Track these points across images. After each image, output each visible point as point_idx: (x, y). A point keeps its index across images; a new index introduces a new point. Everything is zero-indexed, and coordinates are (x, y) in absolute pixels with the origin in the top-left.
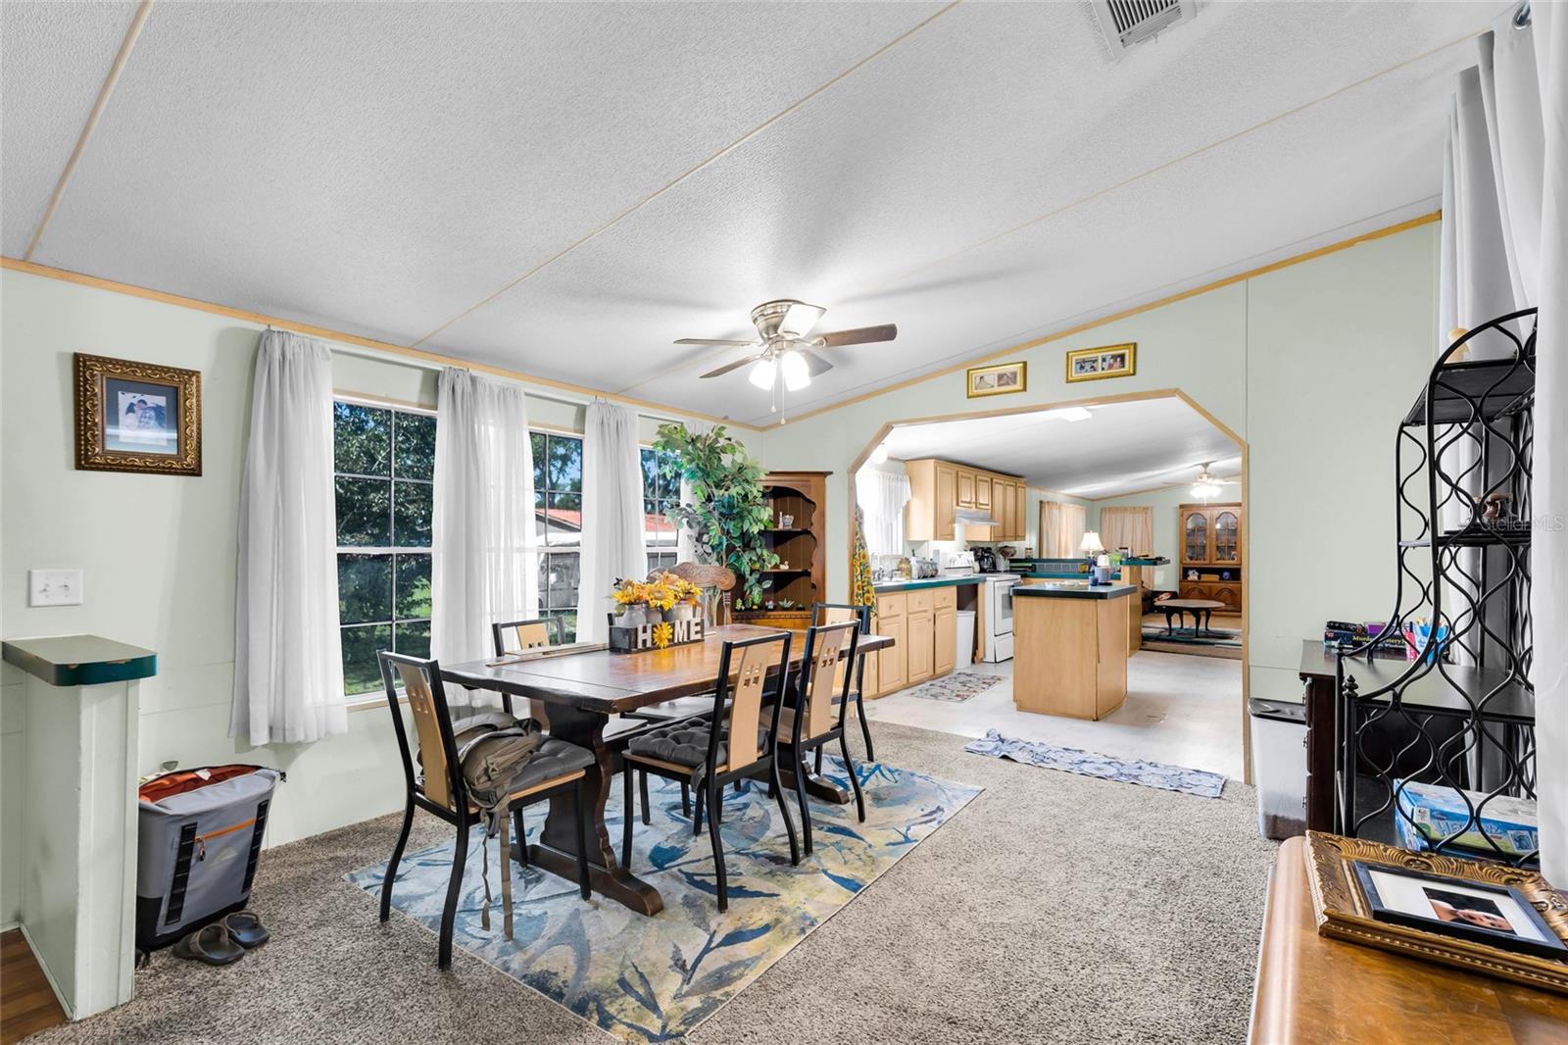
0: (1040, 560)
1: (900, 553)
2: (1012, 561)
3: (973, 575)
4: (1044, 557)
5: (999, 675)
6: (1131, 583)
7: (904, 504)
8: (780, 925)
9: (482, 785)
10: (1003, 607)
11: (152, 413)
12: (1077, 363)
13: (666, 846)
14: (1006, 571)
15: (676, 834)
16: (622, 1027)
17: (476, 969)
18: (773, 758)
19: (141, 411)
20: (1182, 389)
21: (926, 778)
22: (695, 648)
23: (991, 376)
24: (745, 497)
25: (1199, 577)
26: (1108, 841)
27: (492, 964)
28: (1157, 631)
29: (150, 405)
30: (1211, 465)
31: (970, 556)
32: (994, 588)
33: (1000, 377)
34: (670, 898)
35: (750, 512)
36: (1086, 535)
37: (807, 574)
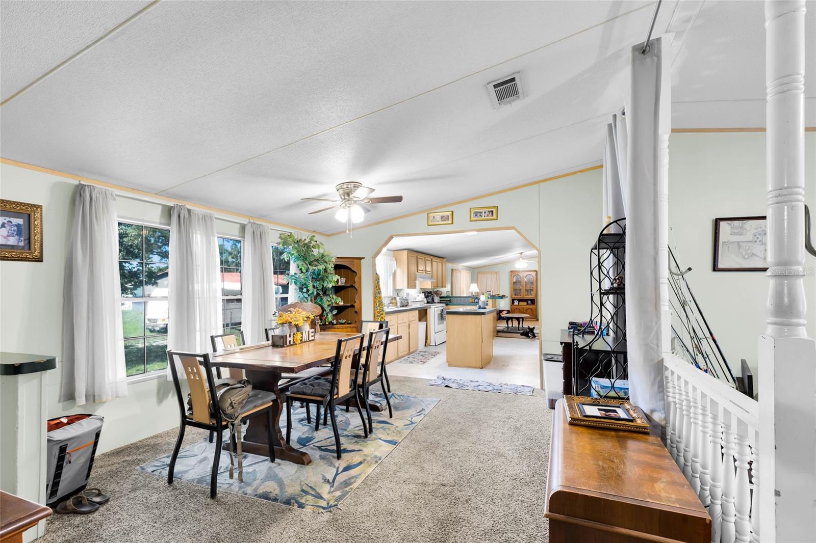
0: (452, 297)
1: (392, 295)
2: (441, 297)
3: (423, 305)
4: (454, 295)
5: (437, 351)
6: (492, 307)
7: (394, 271)
8: (366, 462)
9: (229, 411)
10: (439, 320)
11: (15, 228)
12: (474, 213)
13: (304, 436)
14: (438, 303)
15: (307, 431)
16: (309, 507)
17: (230, 496)
18: (356, 391)
19: (9, 227)
20: (515, 227)
21: (415, 397)
22: (311, 344)
23: (438, 216)
24: (325, 270)
25: (519, 303)
26: (492, 415)
27: (238, 493)
28: (503, 328)
29: (14, 223)
30: (523, 254)
31: (422, 296)
32: (434, 310)
33: (442, 217)
34: (313, 457)
35: (327, 277)
36: (472, 285)
37: (353, 306)
